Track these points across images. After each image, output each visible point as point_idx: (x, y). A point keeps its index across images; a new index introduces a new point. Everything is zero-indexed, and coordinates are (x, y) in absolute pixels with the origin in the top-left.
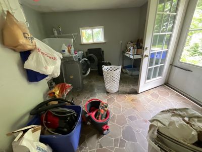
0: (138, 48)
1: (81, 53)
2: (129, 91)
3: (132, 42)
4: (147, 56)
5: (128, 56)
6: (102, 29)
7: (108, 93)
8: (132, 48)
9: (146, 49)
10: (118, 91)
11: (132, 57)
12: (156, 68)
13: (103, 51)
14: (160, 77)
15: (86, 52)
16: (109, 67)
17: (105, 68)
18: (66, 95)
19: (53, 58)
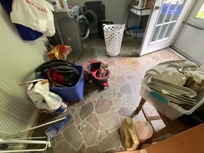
1: (76, 7)
2: (130, 54)
7: (109, 56)
10: (119, 55)
11: (139, 13)
14: (167, 38)
18: (66, 57)
19: (42, 10)
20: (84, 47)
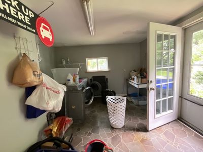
0: (142, 78)
1: (85, 80)
2: (136, 126)
3: (135, 71)
4: (153, 89)
5: (133, 84)
6: (106, 59)
7: (112, 128)
8: (135, 77)
9: (151, 82)
10: (124, 127)
11: (136, 86)
12: (164, 101)
13: (107, 79)
14: (171, 111)
15: (91, 80)
16: (113, 97)
17: (109, 98)
18: (64, 132)
19: (56, 92)
20: (86, 113)
